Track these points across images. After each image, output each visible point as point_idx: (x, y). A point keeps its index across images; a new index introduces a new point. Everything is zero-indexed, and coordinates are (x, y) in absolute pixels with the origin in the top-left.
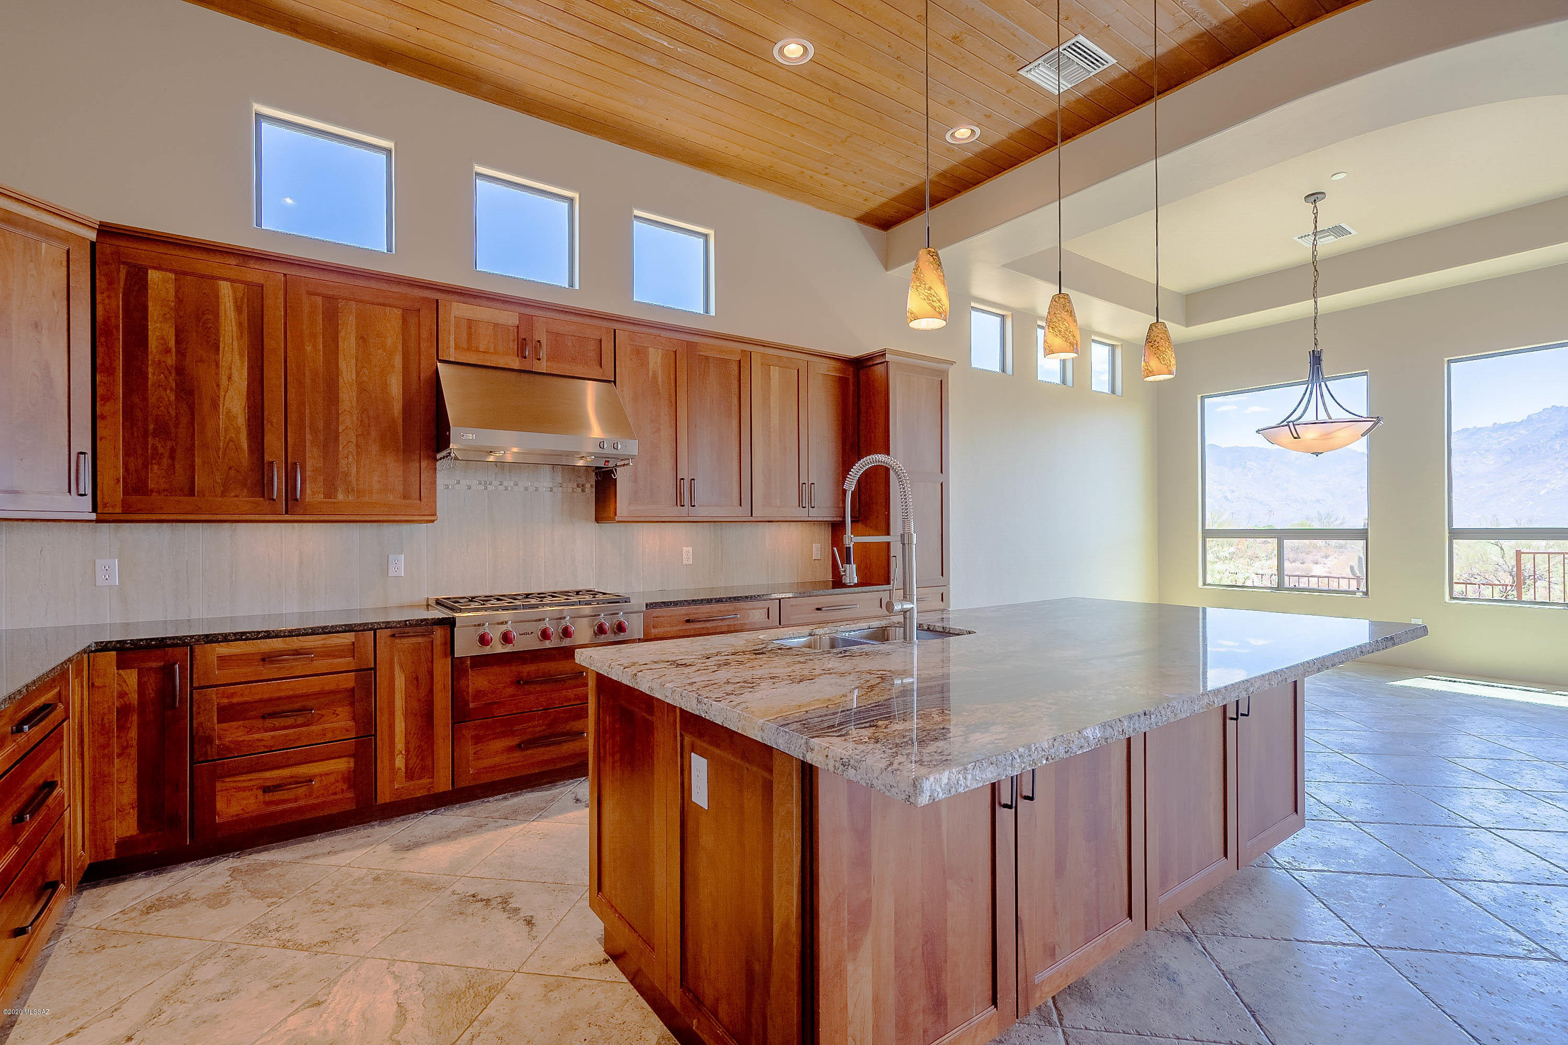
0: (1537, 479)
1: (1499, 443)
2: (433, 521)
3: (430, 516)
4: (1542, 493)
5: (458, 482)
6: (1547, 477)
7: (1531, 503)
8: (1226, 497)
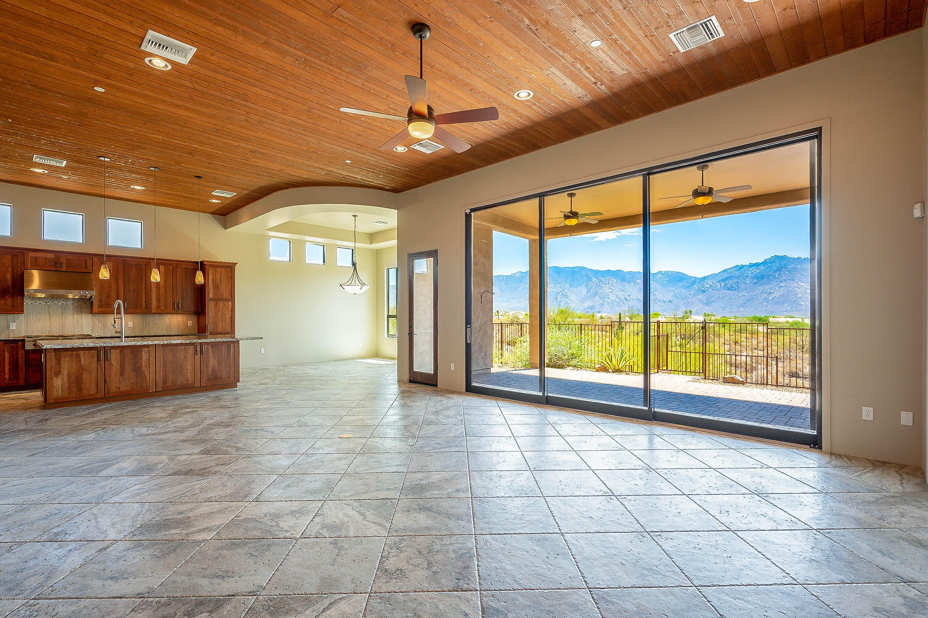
0: (768, 292)
1: (752, 273)
2: (23, 314)
3: (22, 312)
4: (770, 298)
5: (36, 302)
6: (772, 291)
7: (765, 303)
8: (626, 299)
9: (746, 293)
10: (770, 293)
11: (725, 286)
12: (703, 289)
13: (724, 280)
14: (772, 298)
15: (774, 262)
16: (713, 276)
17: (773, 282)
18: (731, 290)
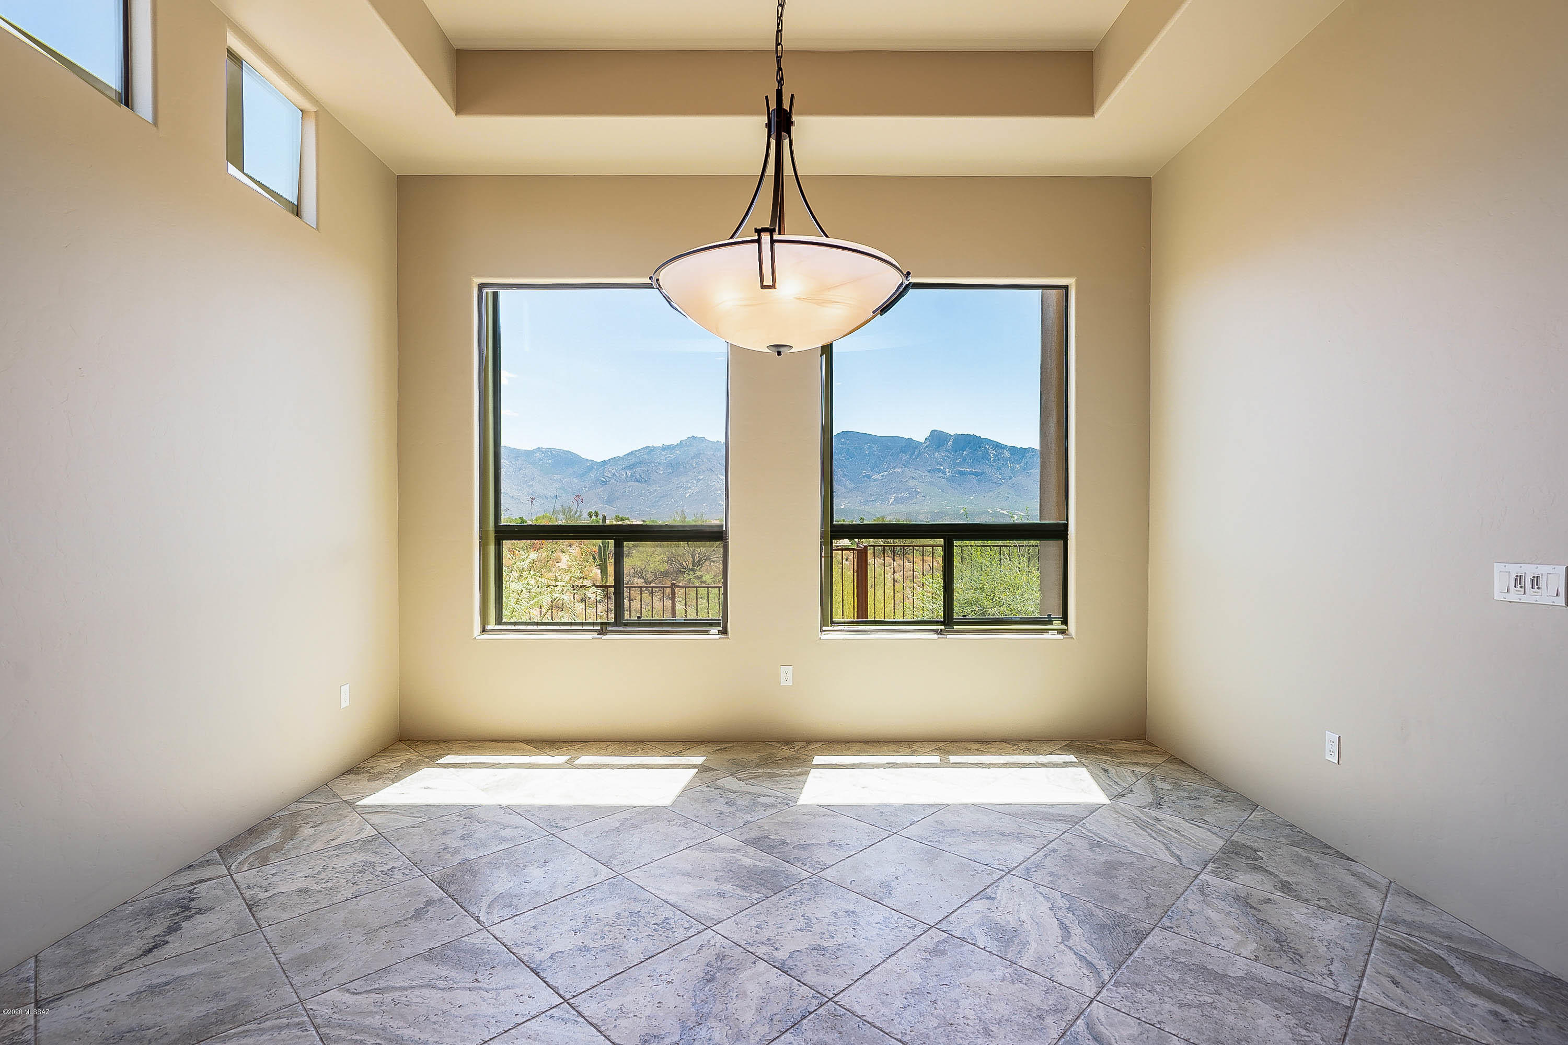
6: (689, 485)
7: (681, 502)
9: (659, 487)
10: (687, 488)
11: (632, 476)
12: (603, 479)
13: (631, 467)
14: (690, 496)
15: (691, 445)
16: (615, 460)
17: (690, 473)
18: (639, 482)
